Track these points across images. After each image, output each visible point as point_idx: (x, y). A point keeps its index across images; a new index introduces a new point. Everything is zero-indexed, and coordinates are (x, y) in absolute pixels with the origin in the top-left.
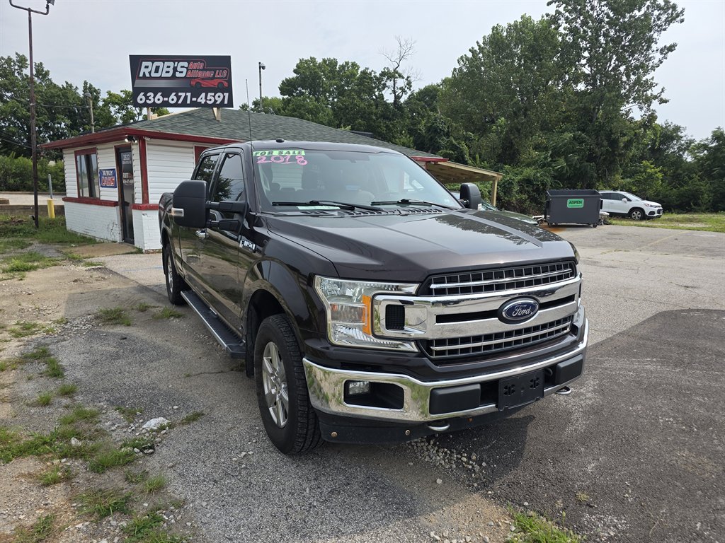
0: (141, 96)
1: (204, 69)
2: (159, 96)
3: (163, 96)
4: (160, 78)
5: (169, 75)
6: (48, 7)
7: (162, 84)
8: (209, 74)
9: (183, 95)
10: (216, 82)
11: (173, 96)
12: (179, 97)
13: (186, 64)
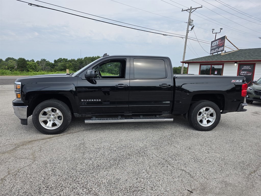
0: (211, 52)
1: (221, 41)
2: (213, 51)
3: (214, 51)
4: (214, 46)
5: (215, 45)
6: (221, 30)
7: (214, 47)
8: (221, 42)
9: (217, 49)
10: (222, 44)
11: (215, 50)
12: (216, 50)
13: (218, 41)
